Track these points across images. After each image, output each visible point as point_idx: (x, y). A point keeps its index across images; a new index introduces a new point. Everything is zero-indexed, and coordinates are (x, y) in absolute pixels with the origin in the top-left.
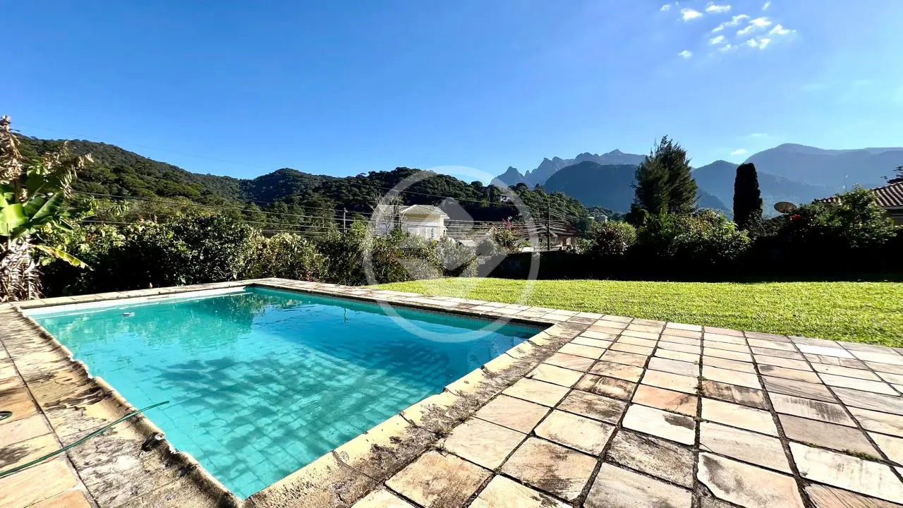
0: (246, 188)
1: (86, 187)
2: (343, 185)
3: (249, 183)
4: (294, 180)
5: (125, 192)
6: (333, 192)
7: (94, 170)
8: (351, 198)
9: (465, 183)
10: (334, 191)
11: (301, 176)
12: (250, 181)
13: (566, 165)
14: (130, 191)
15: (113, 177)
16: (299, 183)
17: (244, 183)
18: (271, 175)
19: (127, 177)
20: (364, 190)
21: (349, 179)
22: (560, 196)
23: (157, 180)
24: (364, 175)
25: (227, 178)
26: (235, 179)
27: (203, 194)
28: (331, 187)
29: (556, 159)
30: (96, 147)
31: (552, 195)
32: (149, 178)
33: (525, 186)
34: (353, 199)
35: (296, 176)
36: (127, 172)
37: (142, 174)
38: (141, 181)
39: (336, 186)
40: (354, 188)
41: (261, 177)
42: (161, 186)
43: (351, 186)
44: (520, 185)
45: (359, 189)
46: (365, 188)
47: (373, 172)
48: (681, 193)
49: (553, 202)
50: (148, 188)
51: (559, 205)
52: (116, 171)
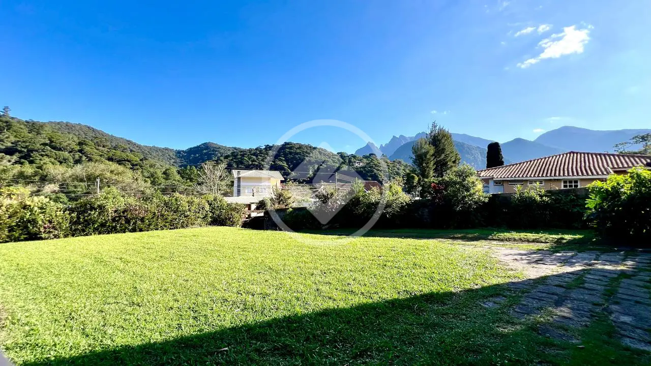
0: (179, 155)
1: (56, 155)
2: (246, 154)
3: (182, 152)
4: (213, 151)
5: (84, 158)
6: (237, 159)
7: (63, 143)
8: (250, 163)
9: (332, 153)
10: (239, 158)
11: (219, 148)
12: (183, 151)
13: (409, 141)
14: (87, 157)
15: (78, 148)
16: (217, 153)
17: (179, 152)
18: (198, 147)
19: (87, 148)
20: (260, 157)
21: (250, 150)
22: (400, 162)
23: (109, 150)
24: (261, 147)
25: (167, 149)
26: (173, 150)
27: (141, 160)
28: (237, 155)
29: (401, 136)
30: (74, 127)
31: (394, 162)
32: (103, 149)
33: (374, 155)
34: (251, 164)
35: (215, 148)
36: (87, 145)
37: (98, 146)
38: (98, 151)
39: (241, 155)
40: (252, 156)
41: (191, 149)
42: (111, 154)
43: (252, 154)
44: (371, 155)
45: (257, 156)
46: (261, 156)
47: (268, 145)
48: (447, 163)
49: (394, 166)
50: (101, 156)
51: (398, 169)
52: (80, 144)
